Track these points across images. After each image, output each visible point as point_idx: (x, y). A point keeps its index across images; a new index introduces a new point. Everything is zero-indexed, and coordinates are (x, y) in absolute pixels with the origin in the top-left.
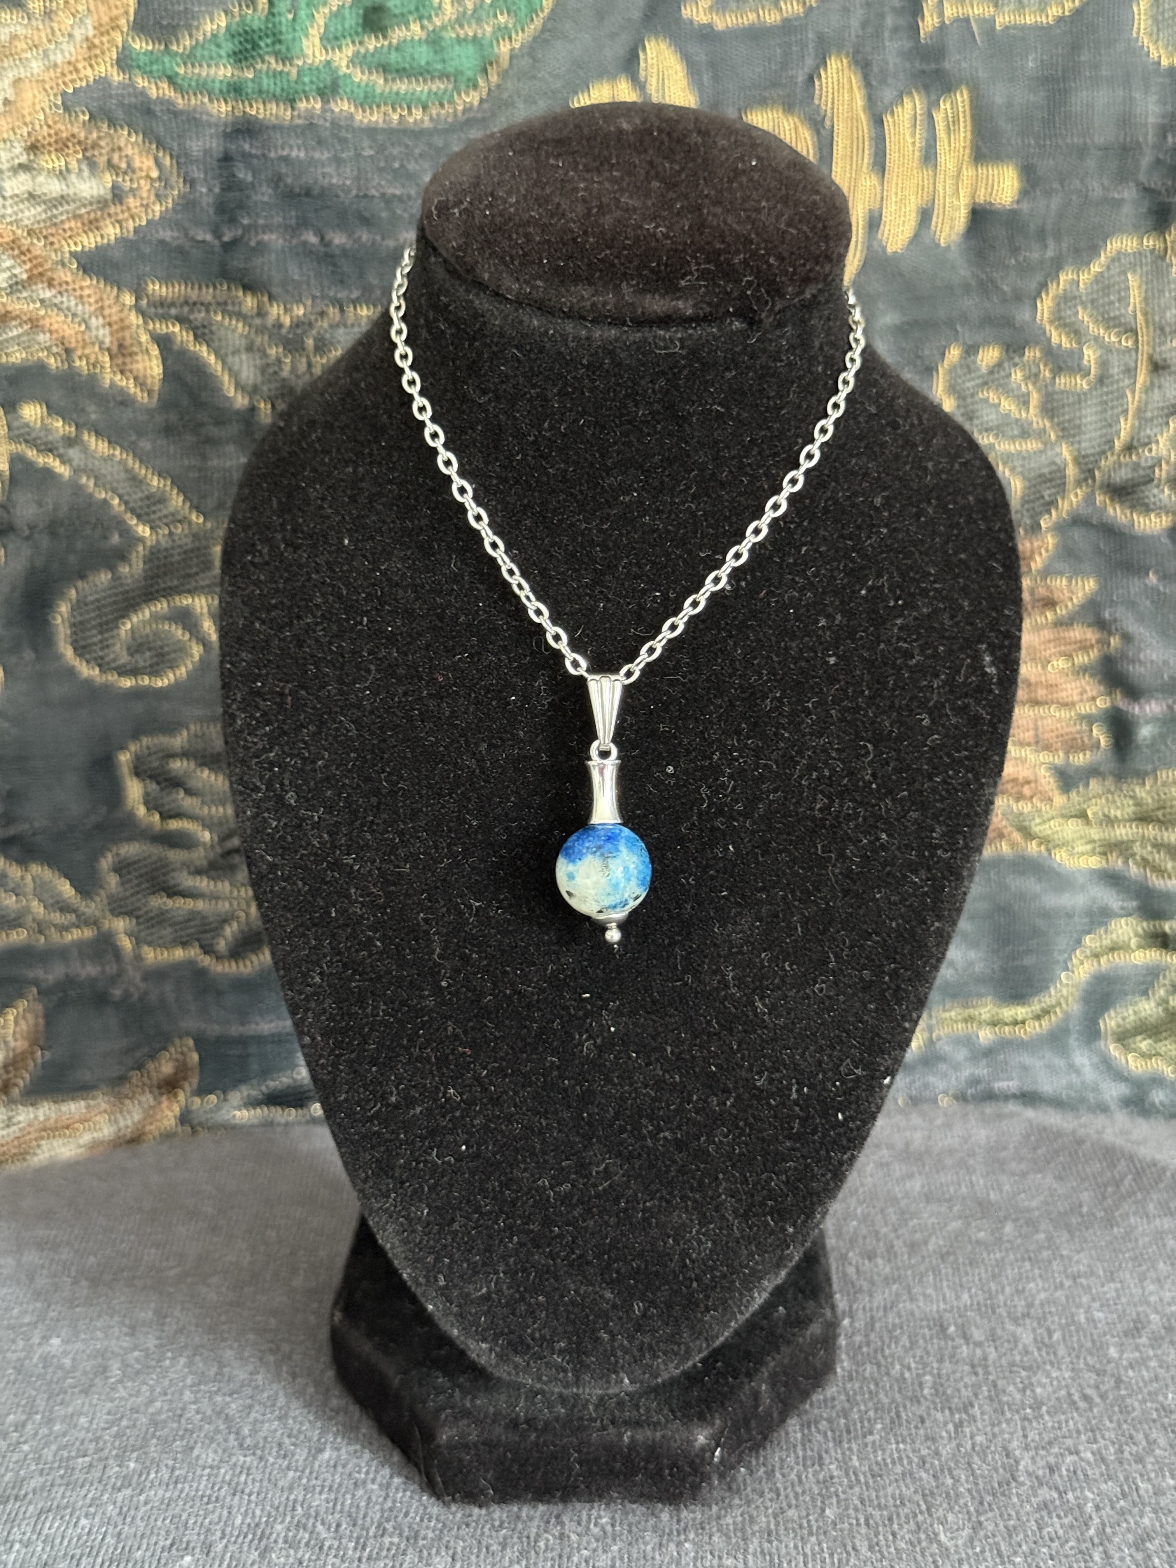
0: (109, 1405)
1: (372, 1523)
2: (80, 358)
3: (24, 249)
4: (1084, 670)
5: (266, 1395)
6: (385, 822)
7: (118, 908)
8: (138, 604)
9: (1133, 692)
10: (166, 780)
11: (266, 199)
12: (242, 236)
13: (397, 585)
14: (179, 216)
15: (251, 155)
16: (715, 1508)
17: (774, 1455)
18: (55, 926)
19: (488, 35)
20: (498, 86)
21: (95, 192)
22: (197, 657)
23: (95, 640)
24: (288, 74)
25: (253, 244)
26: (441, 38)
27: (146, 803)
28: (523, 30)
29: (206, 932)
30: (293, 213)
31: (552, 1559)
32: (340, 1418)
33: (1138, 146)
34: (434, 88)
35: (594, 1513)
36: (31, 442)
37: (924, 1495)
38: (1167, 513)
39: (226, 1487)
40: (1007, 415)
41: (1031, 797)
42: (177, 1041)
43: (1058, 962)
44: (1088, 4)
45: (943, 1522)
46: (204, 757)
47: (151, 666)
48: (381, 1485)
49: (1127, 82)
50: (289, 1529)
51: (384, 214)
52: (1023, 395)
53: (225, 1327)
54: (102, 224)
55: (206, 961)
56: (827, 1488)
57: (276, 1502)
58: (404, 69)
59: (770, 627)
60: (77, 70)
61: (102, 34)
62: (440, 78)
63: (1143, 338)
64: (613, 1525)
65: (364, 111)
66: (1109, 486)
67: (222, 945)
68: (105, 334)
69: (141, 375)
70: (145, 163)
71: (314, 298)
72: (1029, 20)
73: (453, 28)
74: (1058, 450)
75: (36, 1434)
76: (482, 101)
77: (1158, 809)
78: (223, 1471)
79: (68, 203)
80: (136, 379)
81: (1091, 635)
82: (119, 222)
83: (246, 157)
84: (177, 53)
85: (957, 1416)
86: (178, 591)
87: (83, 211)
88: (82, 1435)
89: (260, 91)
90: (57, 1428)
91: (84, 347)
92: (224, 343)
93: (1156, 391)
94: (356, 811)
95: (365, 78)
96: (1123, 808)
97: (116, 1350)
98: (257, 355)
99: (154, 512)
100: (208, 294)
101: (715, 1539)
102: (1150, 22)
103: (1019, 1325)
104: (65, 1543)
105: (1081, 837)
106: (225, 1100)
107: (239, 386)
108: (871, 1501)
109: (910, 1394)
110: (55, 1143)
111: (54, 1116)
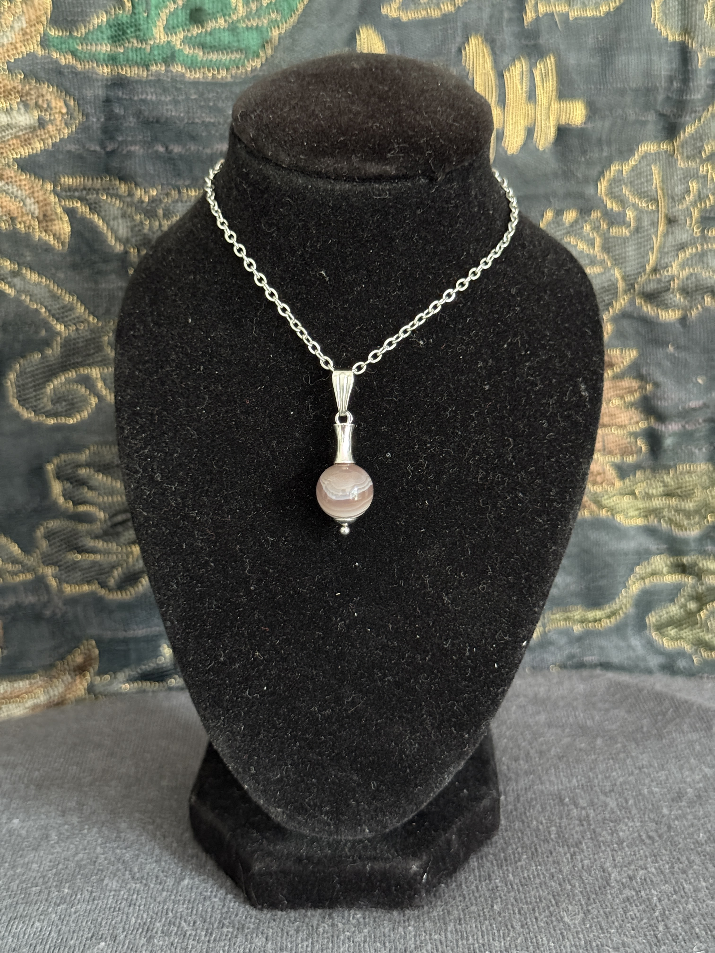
0: (50, 857)
1: (215, 920)
2: (20, 223)
4: (631, 405)
5: (147, 848)
6: (215, 490)
7: (47, 560)
8: (58, 373)
9: (661, 418)
10: (76, 481)
11: (132, 125)
12: (118, 147)
13: (221, 345)
15: (122, 99)
16: (426, 908)
17: (461, 876)
18: (9, 572)
19: (265, 25)
20: (272, 56)
21: (28, 122)
22: (94, 405)
23: (32, 395)
24: (144, 49)
25: (124, 152)
26: (237, 27)
27: (64, 496)
28: (286, 22)
29: (101, 574)
30: (149, 134)
31: (328, 938)
32: (194, 861)
33: (656, 89)
34: (233, 58)
35: (352, 912)
37: (553, 896)
38: (678, 309)
39: (124, 902)
40: (582, 252)
41: (602, 483)
42: (85, 642)
43: (620, 583)
44: (624, 4)
45: (566, 910)
46: (99, 466)
47: (66, 411)
48: (220, 899)
49: (648, 50)
50: (164, 925)
51: (204, 134)
52: (591, 240)
53: (121, 810)
54: (32, 141)
55: (102, 592)
56: (494, 894)
57: (156, 911)
58: (215, 46)
59: (448, 367)
60: (16, 48)
61: (31, 26)
62: (237, 51)
63: (662, 204)
64: (364, 918)
65: (191, 72)
66: (643, 293)
67: (112, 582)
68: (35, 209)
69: (58, 233)
70: (58, 105)
71: (162, 185)
72: (589, 14)
73: (244, 21)
74: (612, 272)
75: (5, 875)
76: (262, 64)
77: (678, 488)
78: (122, 893)
79: (11, 129)
80: (54, 235)
81: (635, 384)
82: (42, 140)
83: (119, 100)
84: (77, 37)
85: (572, 850)
86: (82, 364)
87: (21, 133)
88: (34, 874)
89: (128, 60)
90: (18, 871)
91: (22, 217)
92: (107, 213)
93: (670, 236)
94: (198, 484)
95: (191, 51)
96: (657, 489)
97: (54, 825)
98: (128, 220)
99: (67, 316)
100: (98, 183)
101: (427, 924)
102: (661, 15)
103: (607, 796)
104: (26, 937)
105: (632, 507)
106: (115, 678)
107: (117, 239)
108: (521, 900)
109: (543, 838)
110: (10, 706)
111: (9, 690)
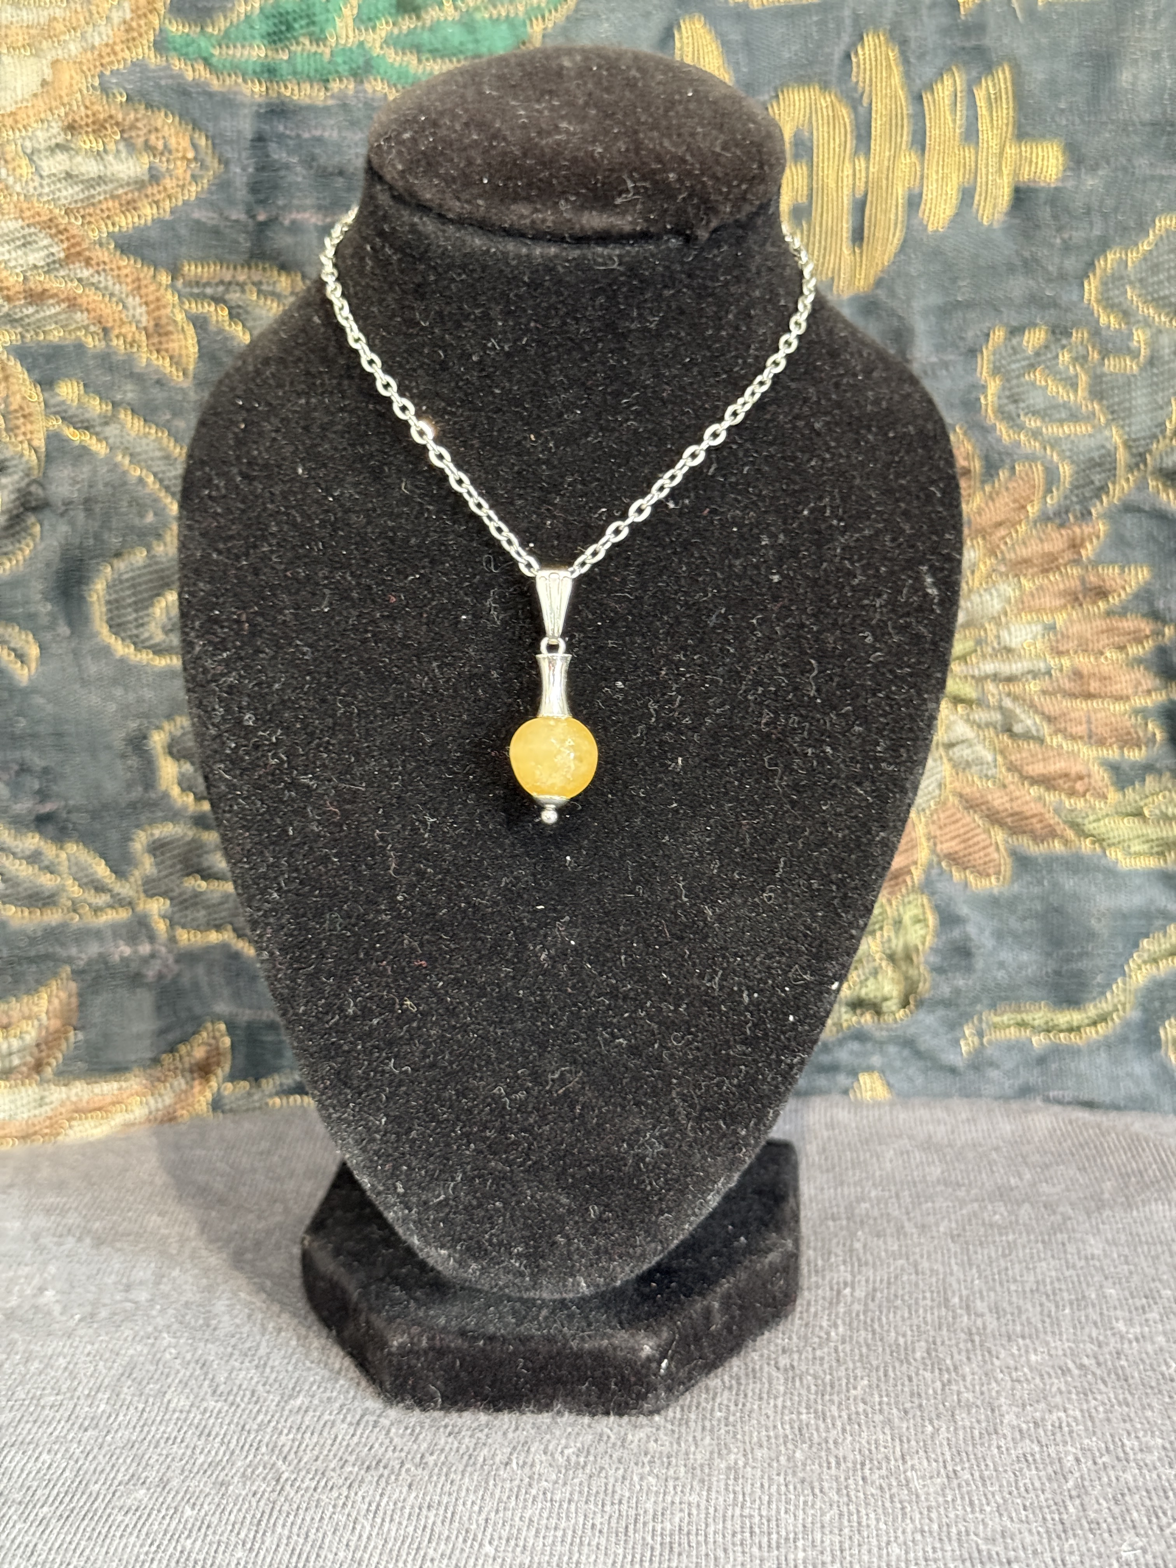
2: (117, 337)
3: (62, 227)
4: (1139, 661)
6: (340, 742)
7: (151, 889)
8: (173, 583)
11: (300, 179)
12: (276, 216)
14: (215, 197)
15: (283, 136)
18: (90, 905)
19: (521, 15)
21: (132, 175)
23: (131, 617)
24: (322, 54)
25: (287, 223)
26: (475, 19)
27: (180, 784)
28: (556, 10)
30: (327, 194)
36: (68, 419)
40: (1055, 398)
41: (1084, 795)
42: (209, 1025)
43: (1114, 966)
52: (1071, 378)
54: (139, 204)
55: (238, 943)
58: (437, 49)
60: (115, 54)
61: (139, 17)
65: (397, 91)
66: (1161, 471)
68: (142, 314)
69: (176, 353)
70: (181, 144)
73: (486, 9)
74: (1108, 433)
79: (105, 183)
80: (171, 358)
81: (1145, 626)
82: (157, 203)
83: (280, 137)
84: (212, 35)
87: (120, 191)
89: (295, 72)
91: (121, 326)
92: (257, 323)
94: (313, 733)
95: (398, 59)
100: (243, 275)
105: (1138, 836)
106: (258, 1087)
110: (86, 1124)
111: (86, 1097)
